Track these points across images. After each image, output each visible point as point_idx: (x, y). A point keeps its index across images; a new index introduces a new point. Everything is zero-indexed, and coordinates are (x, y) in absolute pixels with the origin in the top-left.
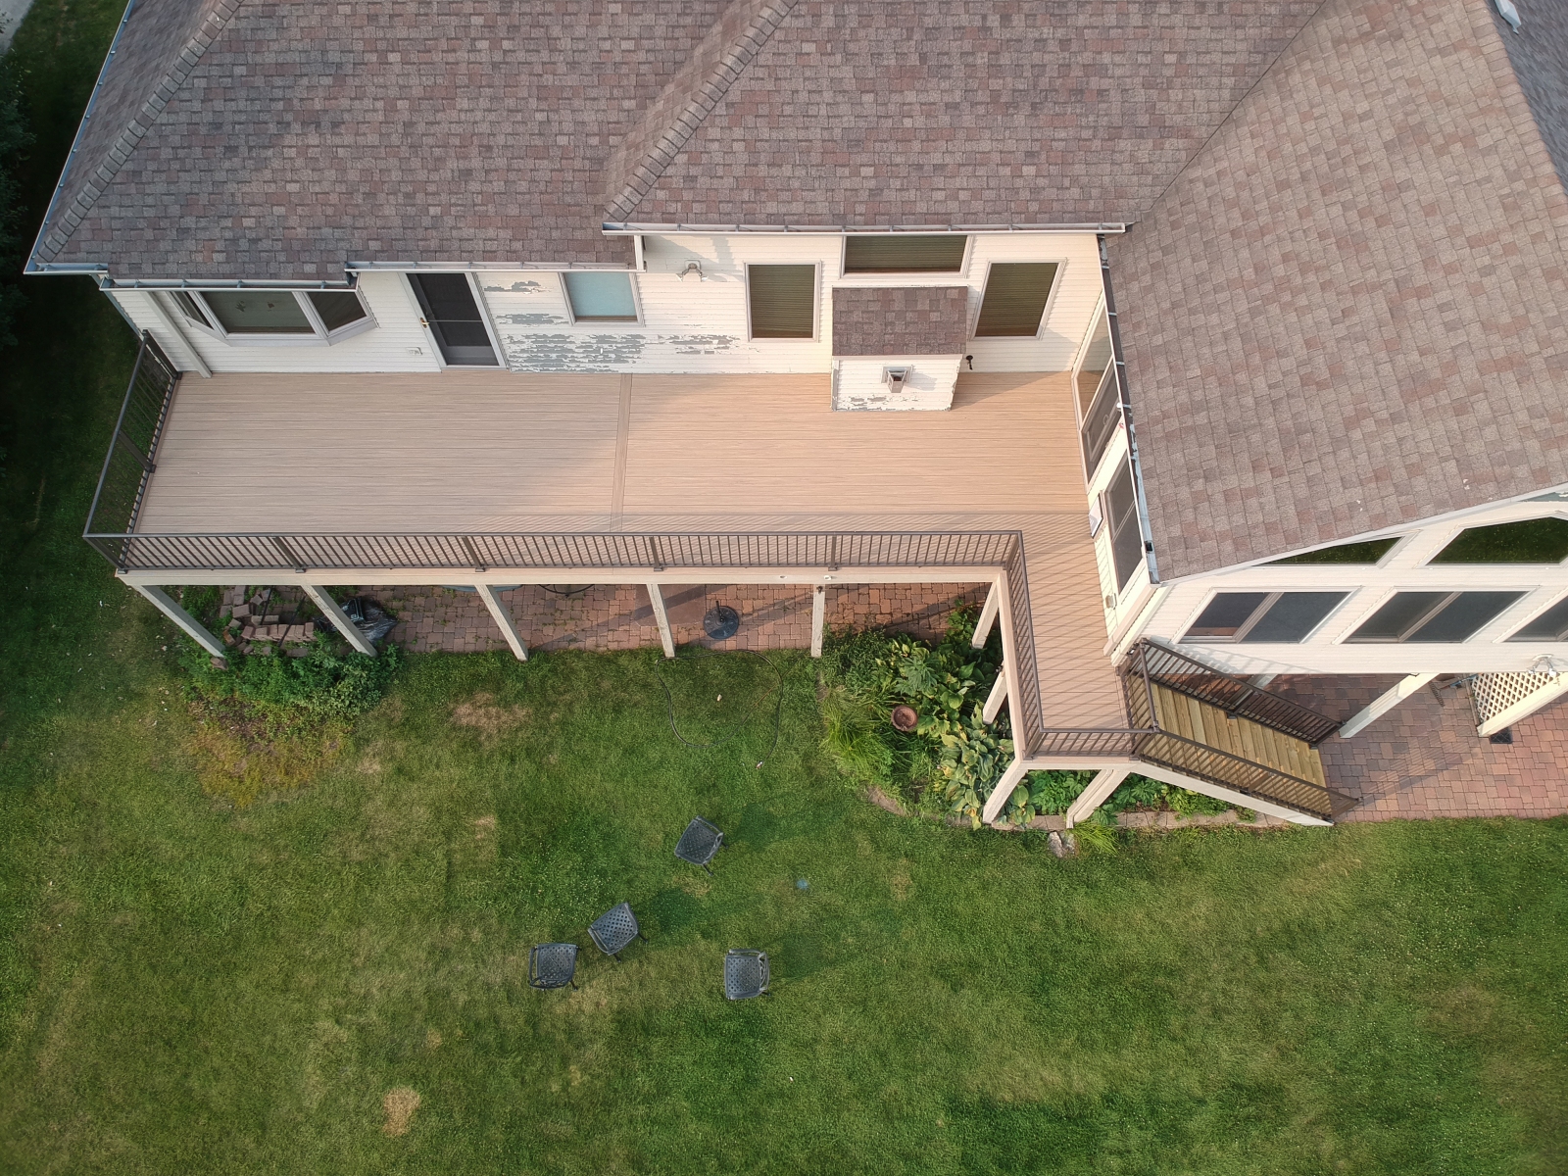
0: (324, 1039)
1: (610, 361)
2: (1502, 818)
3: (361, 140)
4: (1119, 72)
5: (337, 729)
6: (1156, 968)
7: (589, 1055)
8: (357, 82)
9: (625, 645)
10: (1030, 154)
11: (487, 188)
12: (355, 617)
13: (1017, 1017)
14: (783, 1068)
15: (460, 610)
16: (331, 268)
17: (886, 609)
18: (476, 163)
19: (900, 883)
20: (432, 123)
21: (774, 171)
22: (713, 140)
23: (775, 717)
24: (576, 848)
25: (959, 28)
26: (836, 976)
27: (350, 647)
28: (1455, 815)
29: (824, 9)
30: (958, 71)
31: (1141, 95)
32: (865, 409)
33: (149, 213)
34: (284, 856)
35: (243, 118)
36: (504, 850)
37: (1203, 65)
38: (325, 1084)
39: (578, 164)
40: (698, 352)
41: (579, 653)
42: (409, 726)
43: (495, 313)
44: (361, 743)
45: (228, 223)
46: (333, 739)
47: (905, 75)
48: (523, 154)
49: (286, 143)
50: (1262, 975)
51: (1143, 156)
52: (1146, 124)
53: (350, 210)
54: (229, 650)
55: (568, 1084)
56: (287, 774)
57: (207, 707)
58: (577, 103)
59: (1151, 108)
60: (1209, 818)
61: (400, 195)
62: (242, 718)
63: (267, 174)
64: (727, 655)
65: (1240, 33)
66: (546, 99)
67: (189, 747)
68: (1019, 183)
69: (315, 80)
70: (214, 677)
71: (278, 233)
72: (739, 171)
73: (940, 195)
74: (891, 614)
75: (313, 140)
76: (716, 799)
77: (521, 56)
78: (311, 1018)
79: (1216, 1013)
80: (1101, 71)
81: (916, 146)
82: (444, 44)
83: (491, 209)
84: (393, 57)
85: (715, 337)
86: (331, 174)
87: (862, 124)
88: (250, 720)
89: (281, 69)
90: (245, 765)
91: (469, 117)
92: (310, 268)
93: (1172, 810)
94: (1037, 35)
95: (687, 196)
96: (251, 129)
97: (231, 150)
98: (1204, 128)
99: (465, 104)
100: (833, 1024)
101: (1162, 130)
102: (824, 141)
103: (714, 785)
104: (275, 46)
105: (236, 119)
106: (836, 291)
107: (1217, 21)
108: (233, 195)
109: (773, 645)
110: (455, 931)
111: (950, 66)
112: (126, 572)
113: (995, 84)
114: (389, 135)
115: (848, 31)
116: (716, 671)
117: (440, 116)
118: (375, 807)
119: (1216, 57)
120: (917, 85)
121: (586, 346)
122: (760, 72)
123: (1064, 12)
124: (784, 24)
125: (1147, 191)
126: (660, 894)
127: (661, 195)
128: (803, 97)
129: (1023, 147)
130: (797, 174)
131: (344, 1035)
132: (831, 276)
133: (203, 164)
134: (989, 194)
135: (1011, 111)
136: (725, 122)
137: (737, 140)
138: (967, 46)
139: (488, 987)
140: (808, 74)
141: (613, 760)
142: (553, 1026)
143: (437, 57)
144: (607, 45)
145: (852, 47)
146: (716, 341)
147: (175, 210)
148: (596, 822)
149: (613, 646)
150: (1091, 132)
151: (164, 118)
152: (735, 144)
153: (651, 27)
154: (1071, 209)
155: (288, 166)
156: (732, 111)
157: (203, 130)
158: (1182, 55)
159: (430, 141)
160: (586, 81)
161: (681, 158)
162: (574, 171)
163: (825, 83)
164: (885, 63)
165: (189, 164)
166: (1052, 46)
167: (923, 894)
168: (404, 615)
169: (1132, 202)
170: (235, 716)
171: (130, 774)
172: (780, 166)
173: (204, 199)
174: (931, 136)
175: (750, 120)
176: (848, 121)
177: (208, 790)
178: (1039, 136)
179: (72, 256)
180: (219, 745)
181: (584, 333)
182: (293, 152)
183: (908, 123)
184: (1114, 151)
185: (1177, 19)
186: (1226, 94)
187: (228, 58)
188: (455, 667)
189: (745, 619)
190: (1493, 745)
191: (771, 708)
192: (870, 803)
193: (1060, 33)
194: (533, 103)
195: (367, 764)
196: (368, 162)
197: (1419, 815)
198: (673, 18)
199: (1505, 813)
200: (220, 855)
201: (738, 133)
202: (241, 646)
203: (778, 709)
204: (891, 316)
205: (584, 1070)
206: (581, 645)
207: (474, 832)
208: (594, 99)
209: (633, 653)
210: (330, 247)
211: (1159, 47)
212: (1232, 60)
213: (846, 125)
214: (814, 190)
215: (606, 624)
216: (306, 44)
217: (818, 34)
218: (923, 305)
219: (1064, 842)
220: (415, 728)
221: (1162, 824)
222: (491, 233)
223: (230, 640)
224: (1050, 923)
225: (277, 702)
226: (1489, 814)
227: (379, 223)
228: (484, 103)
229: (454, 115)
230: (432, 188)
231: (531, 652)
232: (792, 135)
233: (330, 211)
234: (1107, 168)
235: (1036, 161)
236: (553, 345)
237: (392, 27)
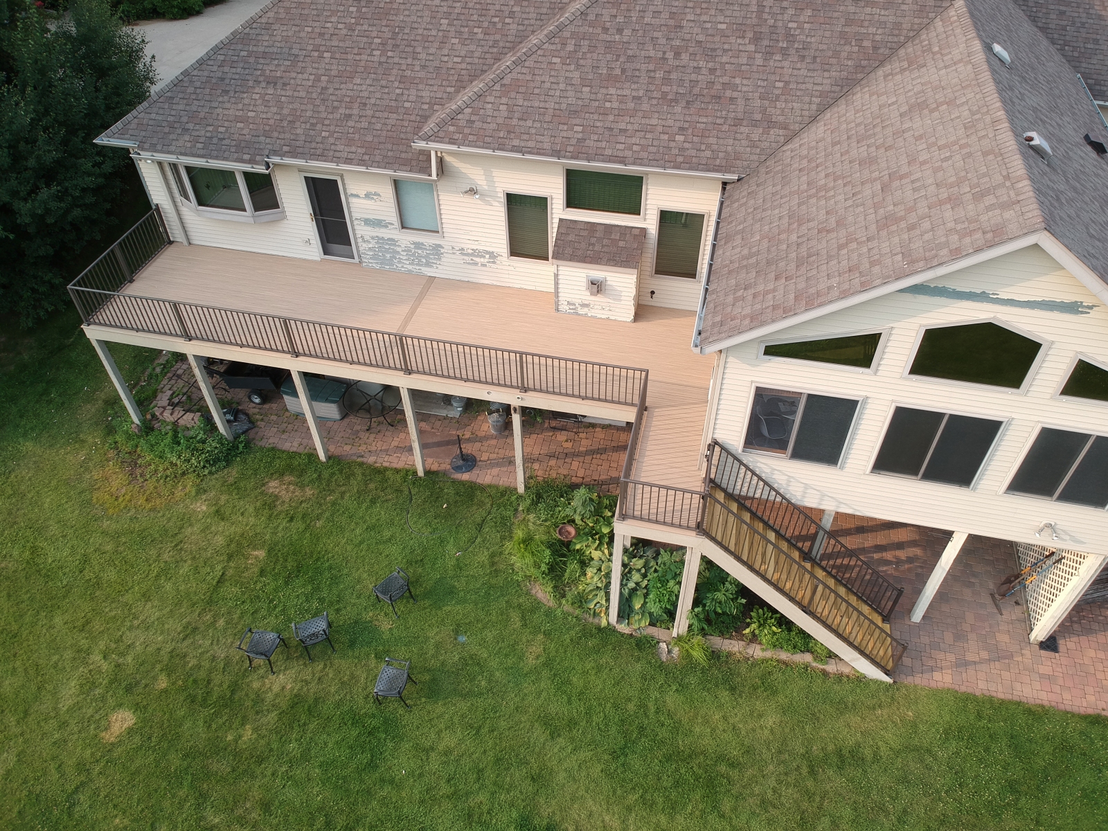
0: (91, 667)
1: (421, 265)
2: (1043, 706)
3: (296, 94)
4: (745, 89)
5: (190, 480)
6: (721, 758)
7: (264, 720)
8: (304, 65)
9: (394, 465)
10: (682, 129)
11: (358, 125)
12: (229, 417)
13: (596, 770)
14: (402, 763)
15: (296, 427)
16: (258, 158)
17: (581, 474)
18: (355, 112)
19: (534, 652)
20: (337, 89)
21: (521, 123)
22: (489, 103)
23: (480, 527)
24: (311, 580)
25: (648, 57)
26: (463, 706)
27: (216, 428)
28: (1001, 696)
29: (569, 41)
30: (644, 79)
31: (758, 103)
32: (577, 314)
33: (171, 119)
34: (121, 549)
35: (237, 77)
36: (262, 573)
37: (800, 90)
38: (78, 696)
39: (413, 118)
40: (476, 264)
41: (361, 464)
42: (234, 487)
43: (355, 215)
44: (200, 491)
45: (210, 128)
46: (185, 487)
47: (611, 79)
48: (383, 109)
49: (256, 91)
50: (810, 784)
51: (755, 137)
52: (759, 119)
53: (278, 129)
54: (144, 421)
55: (240, 737)
56: (146, 500)
57: (118, 454)
58: (420, 87)
59: (764, 111)
60: (789, 655)
61: (308, 124)
62: (136, 464)
63: (240, 106)
64: (462, 483)
65: (826, 74)
66: (404, 83)
67: (97, 474)
68: (672, 144)
69: (281, 62)
70: (129, 437)
71: (236, 137)
72: (500, 121)
73: (621, 147)
74: (583, 478)
75: (271, 91)
76: (420, 570)
77: (396, 60)
78: (88, 652)
79: (764, 803)
80: (734, 88)
81: (611, 118)
82: (356, 51)
83: (357, 136)
84: (326, 55)
85: (487, 252)
86: (274, 110)
87: (580, 102)
88: (140, 466)
89: (265, 55)
90: (123, 491)
91: (359, 88)
92: (246, 157)
93: (760, 644)
94: (695, 65)
95: (467, 131)
96: (239, 82)
97: (226, 92)
98: (797, 125)
99: (358, 81)
100: (449, 740)
101: (770, 124)
102: (555, 109)
103: (421, 560)
104: (265, 44)
105: (234, 77)
106: (561, 220)
107: (812, 67)
108: (218, 114)
109: (493, 482)
110: (208, 617)
111: (639, 77)
112: (89, 325)
113: (665, 89)
114: (312, 93)
115: (581, 54)
116: (449, 491)
117: (342, 86)
118: (192, 532)
119: (810, 86)
120: (618, 85)
121: (407, 250)
122: (524, 70)
123: (714, 54)
124: (543, 47)
125: (755, 157)
126: (356, 622)
127: (451, 129)
128: (547, 85)
129: (678, 124)
130: (535, 126)
131: (105, 666)
132: (558, 211)
133: (207, 98)
134: (651, 149)
135: (673, 104)
136: (498, 94)
137: (503, 104)
138: (651, 67)
139: (214, 658)
140: (553, 73)
141: (358, 531)
142: (247, 695)
143: (350, 57)
144: (446, 59)
145: (582, 62)
146: (487, 256)
147: (185, 119)
148: (330, 568)
149: (386, 464)
150: (723, 120)
151: (195, 73)
152: (501, 106)
153: (472, 52)
154: (704, 162)
155: (252, 103)
156: (503, 89)
157: (214, 81)
158: (787, 83)
159: (334, 98)
160: (429, 75)
161: (468, 110)
162: (410, 121)
163: (562, 79)
164: (600, 72)
165: (200, 97)
166: (704, 71)
167: (548, 664)
168: (261, 424)
169: (745, 163)
170: (132, 464)
171: (54, 483)
172: (526, 120)
173: (202, 115)
174: (621, 113)
175: (513, 95)
176: (571, 101)
177: (95, 501)
178: (689, 119)
179: (122, 136)
180: (114, 476)
181: (406, 239)
182: (257, 97)
183: (608, 105)
184: (736, 132)
185: (786, 64)
186: (814, 107)
187: (240, 47)
188: (279, 458)
189: (480, 463)
190: (1043, 652)
191: (479, 520)
192: (528, 593)
193: (710, 65)
194: (396, 84)
195: (198, 505)
196: (296, 106)
197: (970, 690)
198: (486, 49)
199: (1046, 703)
200: (82, 539)
201: (504, 100)
202: (154, 422)
203: (484, 520)
204: (593, 240)
205: (255, 730)
206: (364, 460)
207: (248, 558)
208: (431, 85)
209: (397, 471)
210: (261, 147)
211: (773, 78)
212: (820, 88)
213: (570, 102)
214: (543, 136)
215: (387, 451)
216: (283, 44)
217: (562, 54)
218: (616, 236)
219: (669, 652)
220: (238, 489)
221: (750, 651)
222: (353, 149)
223: (149, 417)
224: (643, 706)
225: (161, 457)
226: (1031, 701)
227: (292, 137)
228: (368, 82)
229: (351, 86)
230: (327, 122)
231: (329, 458)
232: (536, 105)
233: (267, 128)
234: (731, 142)
235: (685, 133)
236: (387, 247)
237: (330, 40)
